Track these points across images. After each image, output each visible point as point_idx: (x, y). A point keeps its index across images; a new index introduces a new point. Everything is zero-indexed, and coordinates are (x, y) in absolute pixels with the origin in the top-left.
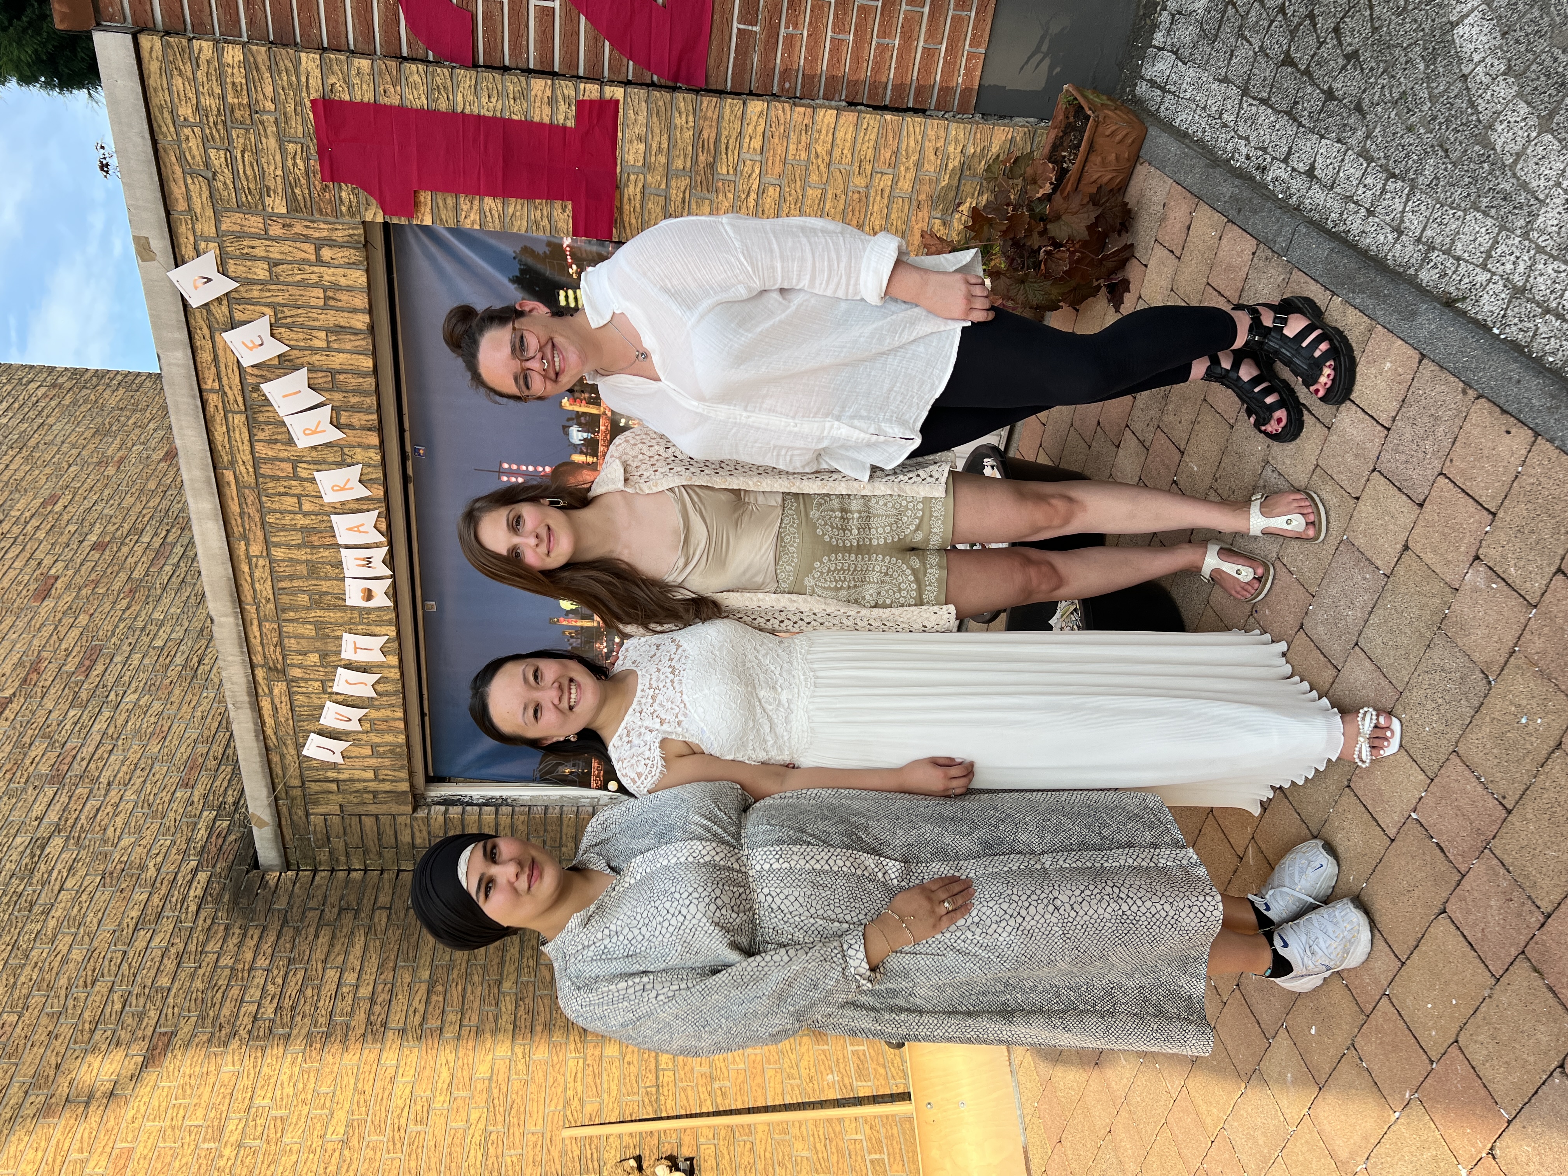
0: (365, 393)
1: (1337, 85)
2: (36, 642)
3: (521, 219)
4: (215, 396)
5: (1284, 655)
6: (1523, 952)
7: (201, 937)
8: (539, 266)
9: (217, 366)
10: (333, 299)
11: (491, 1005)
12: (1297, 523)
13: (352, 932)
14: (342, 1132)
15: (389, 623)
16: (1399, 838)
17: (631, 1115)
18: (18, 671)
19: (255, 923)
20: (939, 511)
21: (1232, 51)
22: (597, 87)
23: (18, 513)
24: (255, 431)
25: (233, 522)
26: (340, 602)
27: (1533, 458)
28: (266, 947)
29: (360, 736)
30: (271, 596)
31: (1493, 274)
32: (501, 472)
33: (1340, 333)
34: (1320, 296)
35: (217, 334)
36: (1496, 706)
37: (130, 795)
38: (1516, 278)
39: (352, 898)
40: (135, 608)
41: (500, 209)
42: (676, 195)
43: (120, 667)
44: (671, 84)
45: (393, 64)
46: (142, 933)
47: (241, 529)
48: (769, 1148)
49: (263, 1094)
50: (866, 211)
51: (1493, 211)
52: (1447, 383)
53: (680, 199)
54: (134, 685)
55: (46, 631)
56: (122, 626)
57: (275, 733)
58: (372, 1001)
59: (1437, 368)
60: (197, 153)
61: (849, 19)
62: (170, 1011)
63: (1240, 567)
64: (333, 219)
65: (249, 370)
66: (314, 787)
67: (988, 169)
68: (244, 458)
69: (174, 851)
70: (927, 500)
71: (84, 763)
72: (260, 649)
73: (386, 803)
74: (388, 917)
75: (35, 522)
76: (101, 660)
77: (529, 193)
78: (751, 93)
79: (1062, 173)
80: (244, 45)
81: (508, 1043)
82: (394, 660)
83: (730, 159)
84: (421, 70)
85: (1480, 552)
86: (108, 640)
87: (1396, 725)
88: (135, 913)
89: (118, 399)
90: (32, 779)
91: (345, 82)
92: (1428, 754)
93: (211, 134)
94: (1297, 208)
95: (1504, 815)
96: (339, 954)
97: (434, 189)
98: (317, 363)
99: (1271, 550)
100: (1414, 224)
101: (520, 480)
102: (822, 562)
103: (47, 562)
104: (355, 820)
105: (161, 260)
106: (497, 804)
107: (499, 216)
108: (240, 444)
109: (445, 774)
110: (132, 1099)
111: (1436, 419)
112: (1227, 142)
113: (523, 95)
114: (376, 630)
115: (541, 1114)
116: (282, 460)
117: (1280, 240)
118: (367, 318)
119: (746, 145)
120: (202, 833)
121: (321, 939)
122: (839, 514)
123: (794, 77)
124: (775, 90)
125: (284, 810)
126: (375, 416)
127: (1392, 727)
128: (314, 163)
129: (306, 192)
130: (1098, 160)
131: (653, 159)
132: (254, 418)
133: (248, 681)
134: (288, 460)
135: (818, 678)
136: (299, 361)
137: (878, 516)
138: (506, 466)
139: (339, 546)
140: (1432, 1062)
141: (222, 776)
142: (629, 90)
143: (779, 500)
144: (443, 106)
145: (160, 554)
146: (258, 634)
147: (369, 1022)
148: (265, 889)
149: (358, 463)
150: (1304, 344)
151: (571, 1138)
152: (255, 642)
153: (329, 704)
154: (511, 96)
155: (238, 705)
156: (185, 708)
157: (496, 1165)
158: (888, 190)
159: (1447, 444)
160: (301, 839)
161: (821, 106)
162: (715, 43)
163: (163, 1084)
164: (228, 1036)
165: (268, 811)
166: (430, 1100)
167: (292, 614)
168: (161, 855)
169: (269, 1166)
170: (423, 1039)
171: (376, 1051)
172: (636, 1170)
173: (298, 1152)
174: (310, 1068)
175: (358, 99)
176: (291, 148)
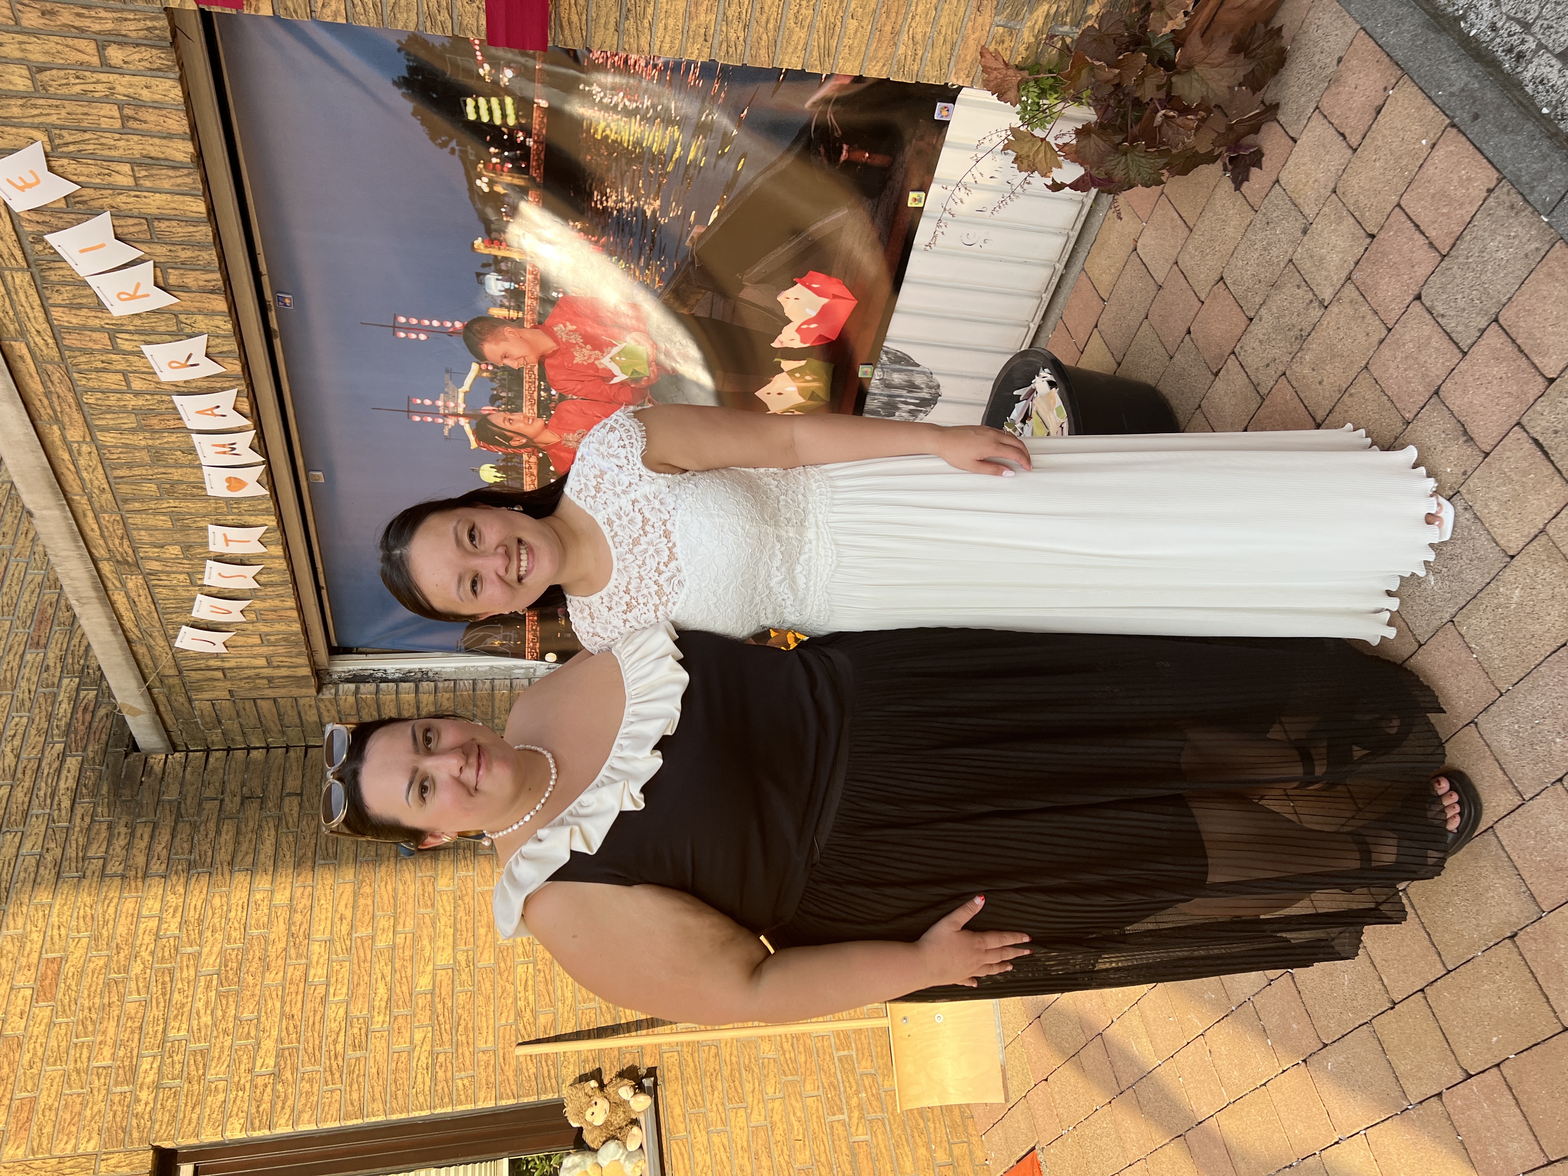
0: (200, 246)
3: (409, 11)
7: (81, 839)
8: (436, 63)
10: (135, 119)
11: (426, 906)
13: (260, 826)
14: (272, 1063)
15: (266, 512)
17: (588, 1025)
19: (144, 819)
24: (47, 293)
25: (38, 403)
26: (199, 492)
28: (160, 848)
30: (106, 486)
32: (396, 327)
39: (256, 784)
46: (9, 837)
47: (51, 413)
48: (735, 1052)
49: (177, 1025)
57: (137, 626)
58: (292, 909)
62: (56, 932)
64: (119, 5)
65: (25, 216)
66: (195, 675)
68: (38, 327)
69: (34, 732)
72: (101, 542)
73: (284, 687)
74: (300, 805)
81: (449, 950)
82: (278, 550)
96: (247, 853)
98: (124, 207)
101: (423, 337)
104: (249, 705)
106: (416, 679)
107: (375, 5)
108: (29, 311)
109: (351, 645)
110: (26, 1040)
114: (251, 520)
115: (491, 1031)
116: (94, 330)
118: (189, 147)
120: (65, 707)
121: (224, 835)
125: (161, 699)
126: (218, 276)
132: (43, 278)
133: (93, 577)
134: (101, 329)
136: (96, 204)
138: (402, 320)
139: (189, 431)
146: (95, 526)
147: (291, 935)
148: (150, 776)
149: (201, 334)
151: (526, 1056)
152: (94, 534)
153: (200, 597)
155: (84, 601)
157: (446, 1089)
160: (186, 723)
163: (60, 1020)
164: (128, 958)
165: (141, 700)
166: (368, 1021)
167: (137, 505)
168: (18, 738)
169: (193, 1108)
170: (354, 951)
171: (302, 968)
172: (597, 1091)
173: (225, 1090)
174: (228, 991)
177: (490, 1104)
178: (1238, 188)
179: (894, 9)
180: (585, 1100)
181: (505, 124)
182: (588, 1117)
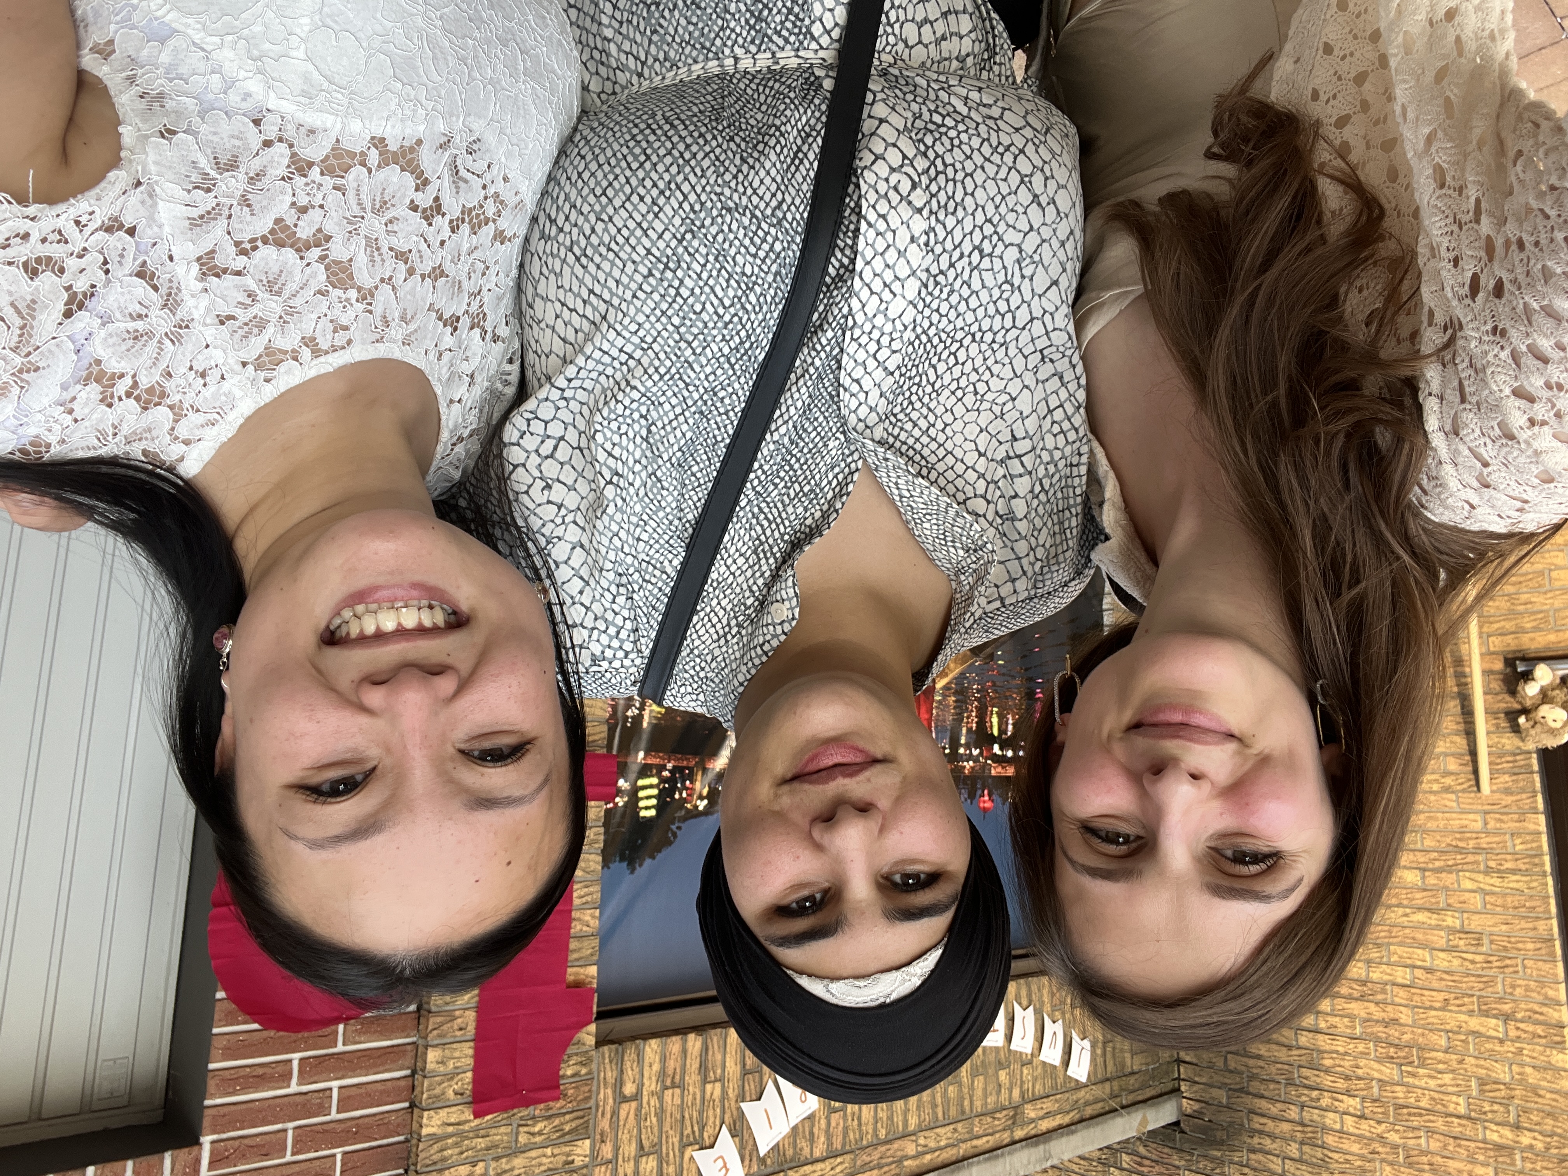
10: (674, 1077)
14: (1494, 1021)
19: (1246, 1122)
24: (803, 1158)
28: (1274, 1110)
29: (1067, 1021)
30: (951, 1127)
49: (1452, 1106)
57: (1068, 1113)
64: (595, 1083)
65: (745, 1169)
66: (1110, 1067)
68: (828, 1169)
72: (997, 1136)
91: (452, 1079)
97: (564, 964)
98: (736, 1092)
107: (587, 887)
115: (1463, 816)
116: (829, 1124)
118: (692, 1037)
121: (1262, 1052)
125: (1131, 1098)
128: (538, 1110)
129: (568, 1117)
132: (791, 1161)
133: (1026, 1146)
134: (828, 1119)
136: (735, 1113)
147: (1362, 998)
148: (1204, 1114)
151: (1491, 784)
152: (991, 1141)
153: (1043, 1057)
155: (1048, 1155)
157: (1525, 860)
160: (1153, 1078)
164: (1384, 1144)
165: (1133, 1115)
166: (1452, 930)
167: (966, 1103)
169: (1540, 1096)
171: (1396, 989)
172: (1532, 715)
173: (1522, 1065)
174: (1419, 1058)
175: (470, 1061)
176: (523, 1139)
177: (1542, 819)
180: (1538, 728)
182: (1558, 725)
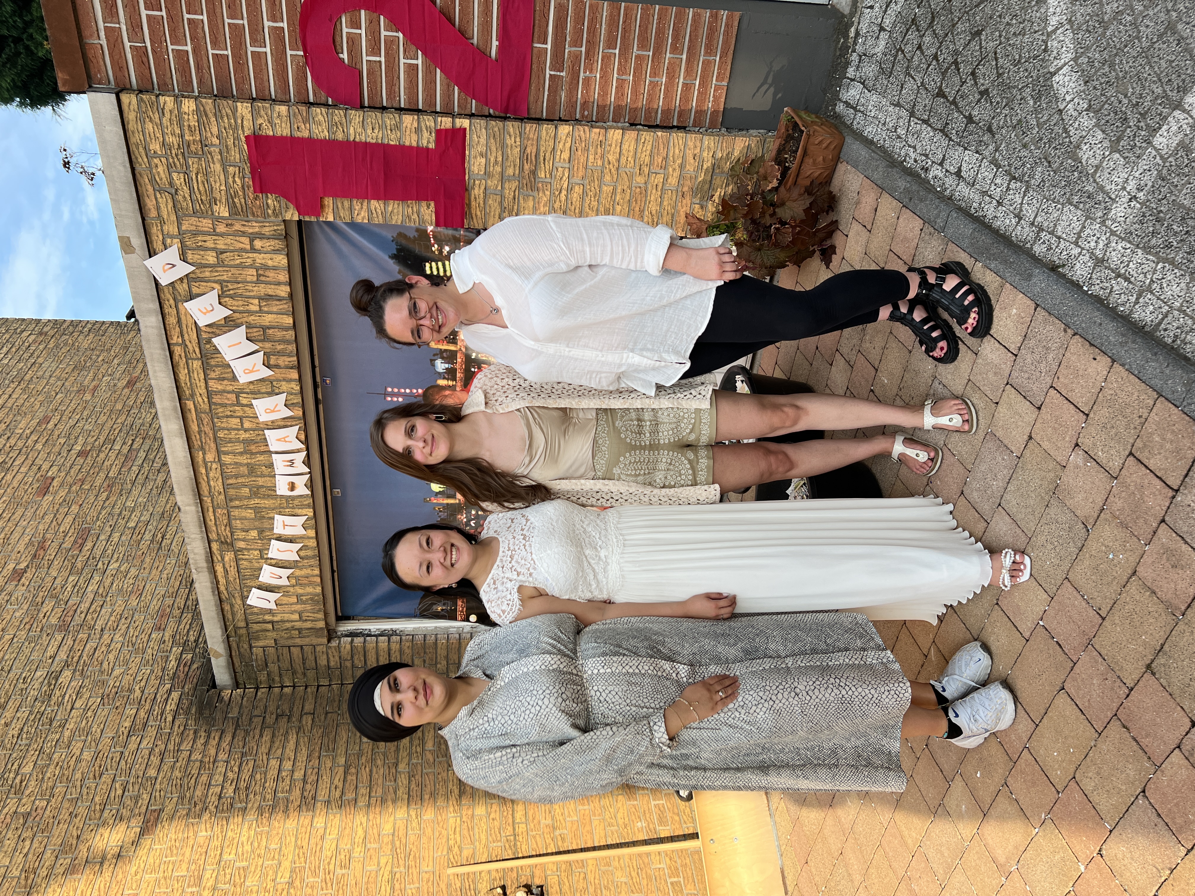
0: (288, 342)
1: (975, 113)
2: (41, 527)
3: (398, 214)
4: (179, 348)
5: (951, 513)
6: (1116, 715)
7: (177, 739)
8: (411, 246)
9: (180, 327)
10: (263, 276)
11: (391, 781)
12: (956, 421)
13: (287, 732)
14: (288, 876)
15: (308, 506)
16: (1032, 638)
17: (496, 856)
18: (29, 549)
19: (216, 728)
20: (706, 418)
21: (902, 85)
22: (450, 119)
23: (21, 431)
24: (208, 372)
25: (193, 438)
26: (272, 493)
27: (1112, 377)
28: (225, 745)
29: (288, 589)
30: (222, 490)
31: (1083, 249)
32: (386, 394)
33: (982, 288)
34: (967, 261)
35: (180, 304)
36: (1093, 546)
37: (118, 638)
38: (1098, 252)
39: (286, 707)
40: (113, 499)
41: (383, 208)
42: (508, 194)
43: (104, 543)
44: (503, 115)
45: (303, 108)
46: (134, 737)
47: (199, 443)
48: (597, 877)
49: (229, 851)
50: (646, 201)
51: (1082, 205)
52: (1054, 324)
53: (511, 197)
54: (115, 556)
55: (48, 518)
56: (104, 512)
57: (226, 589)
58: (305, 781)
59: (1047, 314)
60: (163, 176)
61: (629, 65)
62: (158, 793)
63: (918, 452)
64: (262, 219)
65: (204, 329)
66: (256, 627)
67: (732, 169)
68: (201, 392)
69: (153, 678)
70: (698, 411)
71: (83, 615)
72: (214, 528)
73: (308, 636)
74: (313, 720)
75: (34, 437)
76: (90, 539)
77: (403, 196)
78: (560, 120)
79: (785, 171)
80: (196, 98)
81: (405, 808)
82: (312, 533)
83: (547, 167)
84: (323, 112)
85: (1079, 441)
86: (94, 523)
87: (1027, 560)
88: (127, 724)
89: (89, 342)
90: (45, 629)
91: (269, 122)
92: (1049, 580)
93: (174, 162)
94: (950, 198)
95: (1101, 621)
96: (278, 748)
97: (335, 195)
98: (252, 322)
99: (939, 439)
100: (1029, 212)
101: (400, 399)
102: (625, 457)
103: (45, 467)
104: (286, 650)
105: (139, 253)
106: (389, 634)
107: (382, 213)
108: (197, 382)
109: (350, 613)
110: (134, 859)
111: (1047, 349)
112: (901, 149)
113: (397, 127)
114: (299, 511)
115: (431, 858)
116: (229, 392)
117: (939, 221)
118: (288, 289)
119: (558, 157)
120: (173, 663)
121: (264, 737)
122: (636, 423)
123: (591, 107)
124: (578, 117)
125: (234, 645)
126: (295, 358)
127: (1025, 562)
128: (249, 181)
129: (243, 200)
130: (811, 160)
131: (492, 168)
132: (207, 363)
133: (206, 552)
134: (232, 392)
135: (626, 540)
136: (239, 321)
137: (664, 423)
138: (390, 390)
139: (271, 452)
140: (1058, 792)
141: (185, 621)
142: (473, 121)
143: (594, 414)
144: (340, 136)
145: (129, 457)
146: (213, 518)
147: (303, 796)
148: (221, 703)
149: (284, 392)
150: (957, 296)
151: (454, 875)
152: (211, 523)
153: (265, 567)
154: (389, 128)
155: (199, 570)
156: (154, 572)
158: (660, 185)
159: (1055, 367)
160: (246, 666)
161: (611, 127)
162: (533, 85)
163: (156, 847)
164: (201, 810)
165: (222, 646)
166: (350, 851)
167: (237, 502)
168: (144, 681)
170: (343, 807)
171: (310, 819)
174: (262, 831)
175: (279, 134)
176: (231, 170)
178: (828, 267)
179: (639, 199)
181: (445, 275)
